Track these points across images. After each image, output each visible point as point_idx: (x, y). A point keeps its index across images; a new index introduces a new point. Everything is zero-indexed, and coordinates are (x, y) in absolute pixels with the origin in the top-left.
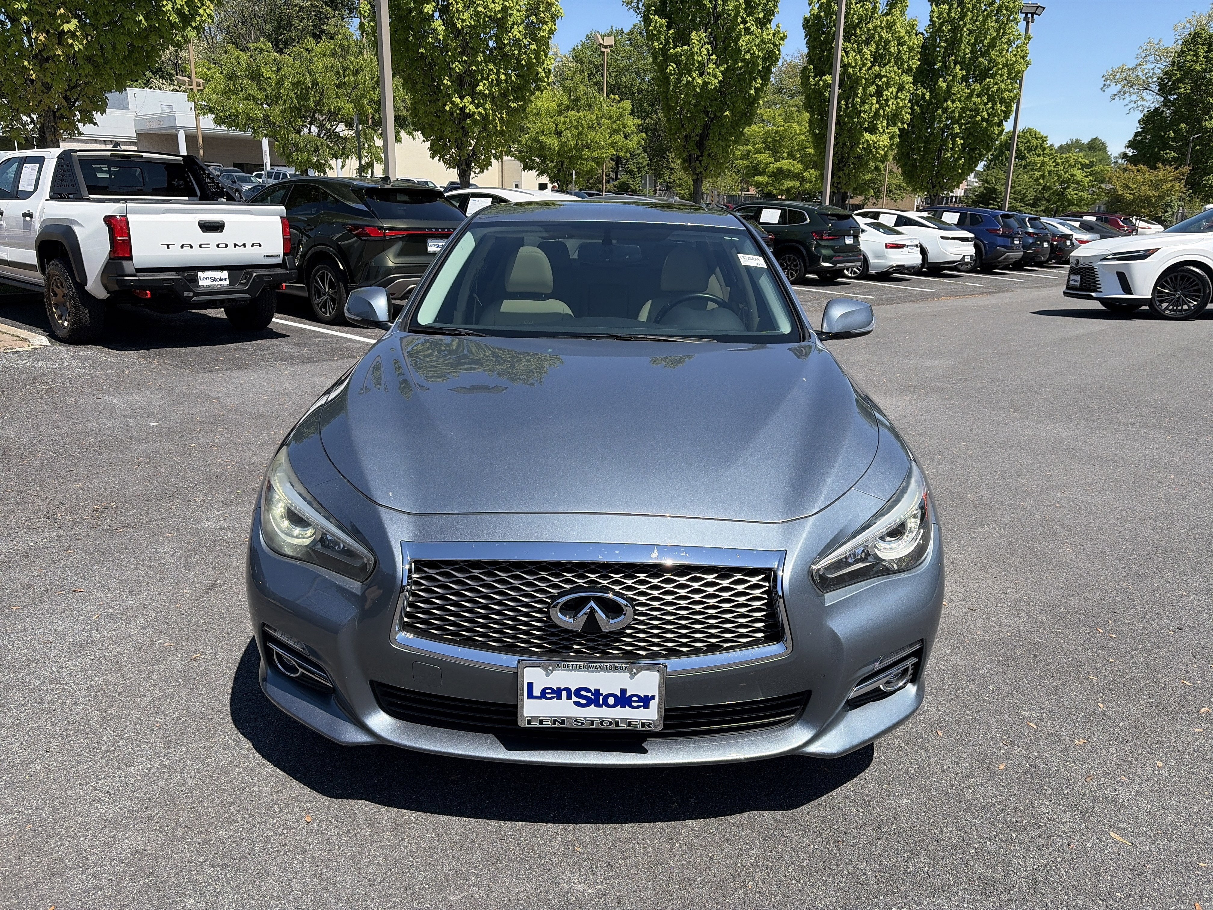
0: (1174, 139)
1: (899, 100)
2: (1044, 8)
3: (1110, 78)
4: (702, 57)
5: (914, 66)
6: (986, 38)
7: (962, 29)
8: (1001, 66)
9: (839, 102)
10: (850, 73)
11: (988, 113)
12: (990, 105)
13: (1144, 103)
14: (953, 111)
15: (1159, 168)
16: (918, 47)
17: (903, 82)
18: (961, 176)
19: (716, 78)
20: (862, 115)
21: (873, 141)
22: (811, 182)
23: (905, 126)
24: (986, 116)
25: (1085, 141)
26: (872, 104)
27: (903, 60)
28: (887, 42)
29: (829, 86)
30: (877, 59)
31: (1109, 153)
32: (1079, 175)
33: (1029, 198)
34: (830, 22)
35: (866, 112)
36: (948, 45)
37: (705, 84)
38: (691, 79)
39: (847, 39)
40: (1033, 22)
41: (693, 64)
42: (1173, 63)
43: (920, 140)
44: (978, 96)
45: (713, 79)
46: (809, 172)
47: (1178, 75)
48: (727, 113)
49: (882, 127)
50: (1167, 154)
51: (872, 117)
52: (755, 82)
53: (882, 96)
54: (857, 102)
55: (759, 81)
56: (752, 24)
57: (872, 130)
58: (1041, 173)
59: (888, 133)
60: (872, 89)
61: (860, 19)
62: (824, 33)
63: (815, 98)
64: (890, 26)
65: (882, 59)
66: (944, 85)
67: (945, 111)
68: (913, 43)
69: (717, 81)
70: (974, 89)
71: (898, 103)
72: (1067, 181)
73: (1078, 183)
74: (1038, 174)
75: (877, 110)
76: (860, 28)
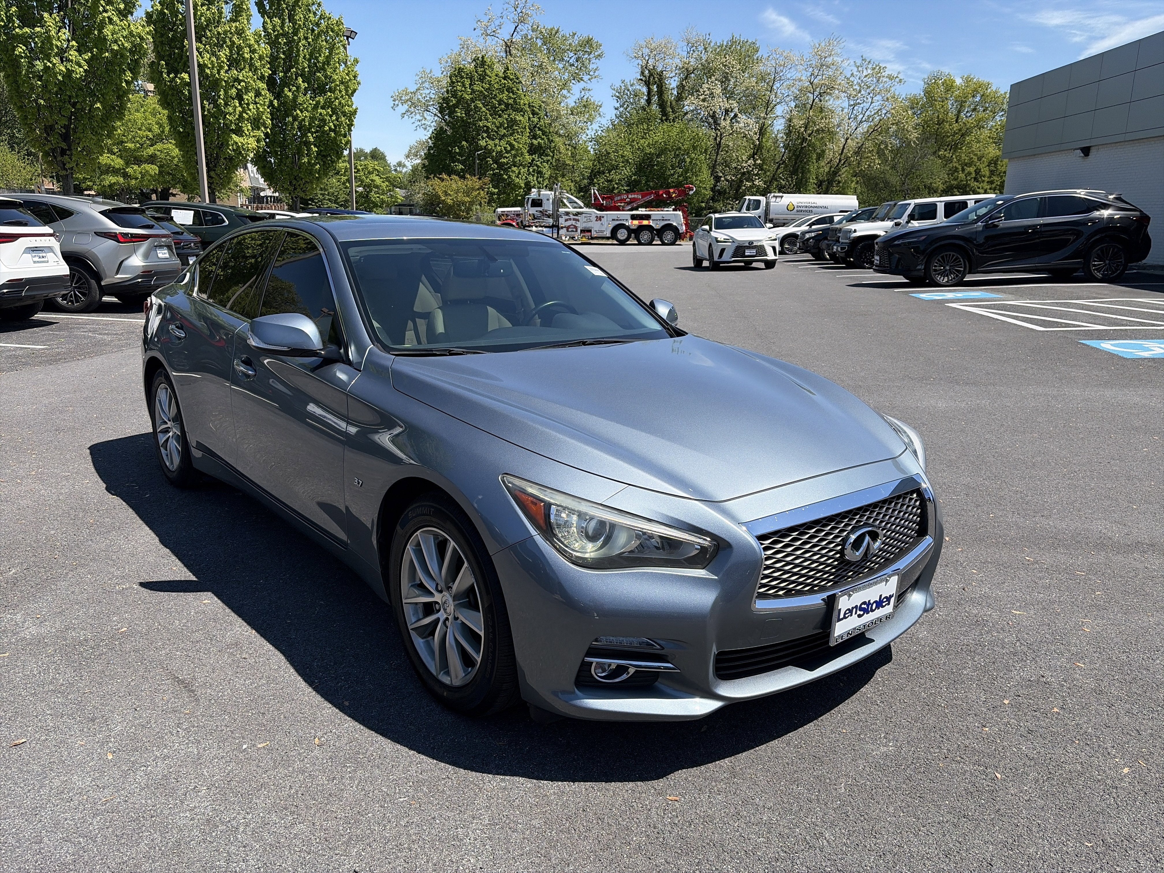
0: (460, 154)
1: (258, 105)
2: (356, 33)
3: (398, 99)
4: (61, 42)
5: (266, 74)
6: (320, 55)
7: (298, 44)
8: (338, 83)
9: (202, 103)
10: (208, 74)
11: (334, 124)
12: (334, 118)
13: (426, 122)
14: (304, 120)
15: (467, 178)
16: (267, 56)
17: (259, 88)
18: (318, 180)
19: (80, 66)
20: (227, 116)
21: (242, 143)
22: (137, 179)
23: (268, 130)
24: (333, 127)
25: (368, 150)
26: (235, 106)
27: (256, 67)
28: (240, 48)
29: (189, 84)
30: (234, 62)
31: (389, 162)
32: (378, 181)
33: (341, 200)
34: (176, 20)
35: (231, 114)
36: (286, 57)
37: (69, 72)
38: (51, 65)
39: (199, 39)
40: (349, 44)
41: (53, 50)
42: (447, 92)
43: (275, 145)
44: (323, 108)
45: (77, 67)
46: (133, 168)
47: (454, 102)
48: (98, 105)
49: (248, 130)
50: (456, 166)
51: (237, 119)
52: (125, 74)
53: (243, 99)
54: (221, 103)
55: (128, 73)
56: (113, 14)
57: (239, 132)
58: (346, 178)
59: (254, 136)
60: (233, 92)
61: (208, 21)
62: (171, 30)
63: (173, 95)
64: (240, 33)
65: (237, 64)
66: (290, 94)
67: (295, 118)
68: (262, 52)
69: (81, 70)
70: (319, 101)
71: (258, 109)
72: (369, 186)
73: (377, 187)
74: (344, 178)
75: (241, 113)
76: (210, 31)
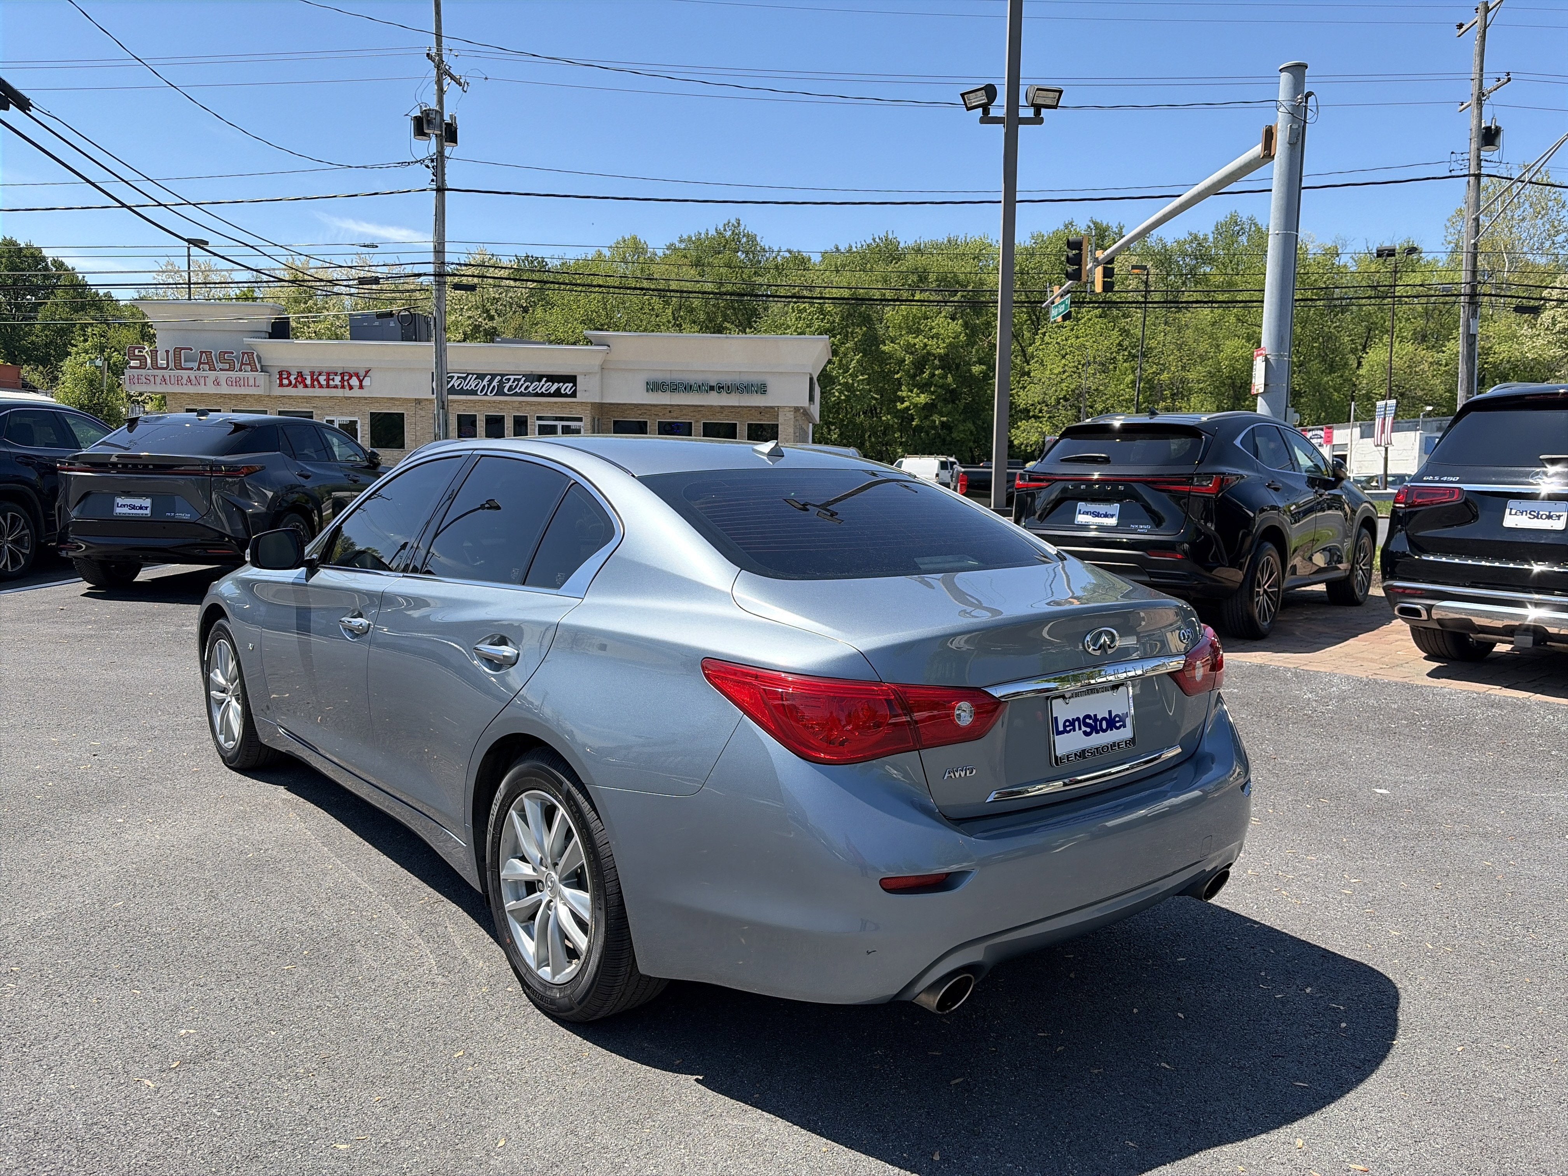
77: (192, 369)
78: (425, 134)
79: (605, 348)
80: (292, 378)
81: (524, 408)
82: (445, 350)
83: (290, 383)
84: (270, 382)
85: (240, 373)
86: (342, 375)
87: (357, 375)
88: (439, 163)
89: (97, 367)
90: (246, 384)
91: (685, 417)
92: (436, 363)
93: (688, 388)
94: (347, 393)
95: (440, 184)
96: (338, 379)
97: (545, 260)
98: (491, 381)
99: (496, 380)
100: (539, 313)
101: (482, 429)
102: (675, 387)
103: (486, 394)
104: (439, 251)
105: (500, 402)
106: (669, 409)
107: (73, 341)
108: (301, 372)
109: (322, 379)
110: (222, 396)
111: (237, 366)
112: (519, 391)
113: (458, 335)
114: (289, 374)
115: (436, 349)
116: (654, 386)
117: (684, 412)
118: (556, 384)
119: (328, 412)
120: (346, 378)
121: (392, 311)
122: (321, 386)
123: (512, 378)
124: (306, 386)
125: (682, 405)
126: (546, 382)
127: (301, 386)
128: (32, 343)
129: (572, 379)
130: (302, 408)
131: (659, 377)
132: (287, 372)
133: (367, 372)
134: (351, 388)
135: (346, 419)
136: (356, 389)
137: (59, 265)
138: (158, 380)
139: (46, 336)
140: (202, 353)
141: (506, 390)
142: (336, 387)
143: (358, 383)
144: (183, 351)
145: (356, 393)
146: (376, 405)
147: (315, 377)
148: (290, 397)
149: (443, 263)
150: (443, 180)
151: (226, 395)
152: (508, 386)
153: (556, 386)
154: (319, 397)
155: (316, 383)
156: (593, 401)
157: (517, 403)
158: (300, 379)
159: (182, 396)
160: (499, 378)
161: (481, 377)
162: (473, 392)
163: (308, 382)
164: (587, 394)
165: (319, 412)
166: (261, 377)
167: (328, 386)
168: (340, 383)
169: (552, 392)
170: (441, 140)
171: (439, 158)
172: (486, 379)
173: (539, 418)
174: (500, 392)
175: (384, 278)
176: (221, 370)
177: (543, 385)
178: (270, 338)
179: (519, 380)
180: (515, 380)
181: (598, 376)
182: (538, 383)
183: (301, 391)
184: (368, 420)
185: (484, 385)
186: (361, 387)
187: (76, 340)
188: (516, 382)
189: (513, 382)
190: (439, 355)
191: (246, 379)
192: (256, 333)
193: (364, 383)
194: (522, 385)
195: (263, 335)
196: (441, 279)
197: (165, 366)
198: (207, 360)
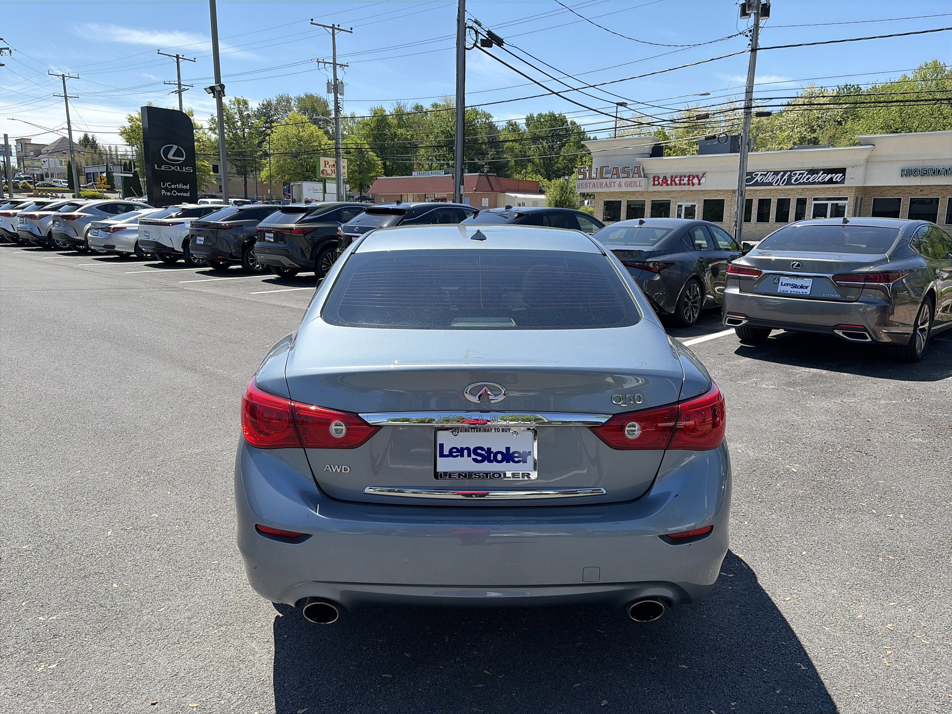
77: (608, 178)
78: (747, 15)
79: (871, 146)
80: (660, 180)
81: (805, 193)
82: (747, 157)
83: (659, 183)
84: (648, 183)
85: (633, 179)
86: (689, 177)
87: (698, 177)
88: (755, 31)
89: (566, 180)
90: (635, 185)
91: (933, 194)
92: (740, 166)
93: (936, 172)
94: (691, 188)
95: (754, 46)
96: (686, 179)
97: (860, 86)
98: (783, 176)
99: (787, 175)
100: (849, 125)
101: (774, 208)
102: (925, 172)
103: (779, 185)
104: (749, 92)
105: (789, 190)
106: (921, 188)
107: (576, 165)
108: (665, 177)
109: (677, 180)
110: (622, 193)
111: (631, 175)
112: (802, 182)
113: (789, 145)
114: (659, 178)
115: (741, 157)
116: (907, 173)
117: (933, 190)
118: (830, 175)
119: (679, 200)
120: (691, 179)
121: (715, 135)
122: (676, 184)
123: (798, 172)
124: (667, 185)
125: (931, 186)
126: (822, 174)
127: (664, 185)
128: (558, 167)
129: (842, 171)
130: (665, 198)
131: (913, 165)
132: (658, 177)
133: (704, 174)
134: (693, 184)
135: (689, 204)
136: (696, 185)
137: (573, 123)
138: (591, 186)
139: (564, 163)
140: (614, 168)
141: (793, 181)
142: (685, 184)
143: (697, 182)
144: (604, 168)
145: (696, 188)
146: (708, 194)
147: (673, 179)
148: (659, 192)
149: (751, 100)
150: (757, 43)
151: (624, 192)
152: (794, 178)
153: (830, 176)
154: (675, 191)
155: (673, 183)
156: (856, 185)
157: (800, 190)
158: (664, 181)
159: (603, 194)
160: (789, 173)
161: (776, 173)
162: (770, 184)
163: (669, 182)
164: (853, 180)
165: (674, 200)
166: (643, 180)
167: (680, 184)
168: (687, 182)
169: (826, 181)
170: (758, 16)
171: (755, 29)
172: (780, 175)
173: (815, 199)
174: (789, 183)
175: (712, 114)
176: (623, 178)
177: (820, 176)
178: (650, 157)
179: (803, 174)
180: (800, 174)
181: (863, 168)
182: (816, 175)
183: (664, 188)
184: (702, 204)
185: (778, 179)
186: (699, 184)
187: (577, 164)
188: (801, 176)
189: (799, 175)
190: (742, 161)
191: (635, 182)
192: (643, 155)
193: (701, 181)
194: (805, 177)
195: (647, 155)
196: (748, 111)
197: (595, 177)
198: (616, 173)
